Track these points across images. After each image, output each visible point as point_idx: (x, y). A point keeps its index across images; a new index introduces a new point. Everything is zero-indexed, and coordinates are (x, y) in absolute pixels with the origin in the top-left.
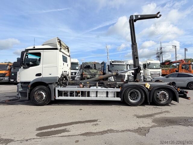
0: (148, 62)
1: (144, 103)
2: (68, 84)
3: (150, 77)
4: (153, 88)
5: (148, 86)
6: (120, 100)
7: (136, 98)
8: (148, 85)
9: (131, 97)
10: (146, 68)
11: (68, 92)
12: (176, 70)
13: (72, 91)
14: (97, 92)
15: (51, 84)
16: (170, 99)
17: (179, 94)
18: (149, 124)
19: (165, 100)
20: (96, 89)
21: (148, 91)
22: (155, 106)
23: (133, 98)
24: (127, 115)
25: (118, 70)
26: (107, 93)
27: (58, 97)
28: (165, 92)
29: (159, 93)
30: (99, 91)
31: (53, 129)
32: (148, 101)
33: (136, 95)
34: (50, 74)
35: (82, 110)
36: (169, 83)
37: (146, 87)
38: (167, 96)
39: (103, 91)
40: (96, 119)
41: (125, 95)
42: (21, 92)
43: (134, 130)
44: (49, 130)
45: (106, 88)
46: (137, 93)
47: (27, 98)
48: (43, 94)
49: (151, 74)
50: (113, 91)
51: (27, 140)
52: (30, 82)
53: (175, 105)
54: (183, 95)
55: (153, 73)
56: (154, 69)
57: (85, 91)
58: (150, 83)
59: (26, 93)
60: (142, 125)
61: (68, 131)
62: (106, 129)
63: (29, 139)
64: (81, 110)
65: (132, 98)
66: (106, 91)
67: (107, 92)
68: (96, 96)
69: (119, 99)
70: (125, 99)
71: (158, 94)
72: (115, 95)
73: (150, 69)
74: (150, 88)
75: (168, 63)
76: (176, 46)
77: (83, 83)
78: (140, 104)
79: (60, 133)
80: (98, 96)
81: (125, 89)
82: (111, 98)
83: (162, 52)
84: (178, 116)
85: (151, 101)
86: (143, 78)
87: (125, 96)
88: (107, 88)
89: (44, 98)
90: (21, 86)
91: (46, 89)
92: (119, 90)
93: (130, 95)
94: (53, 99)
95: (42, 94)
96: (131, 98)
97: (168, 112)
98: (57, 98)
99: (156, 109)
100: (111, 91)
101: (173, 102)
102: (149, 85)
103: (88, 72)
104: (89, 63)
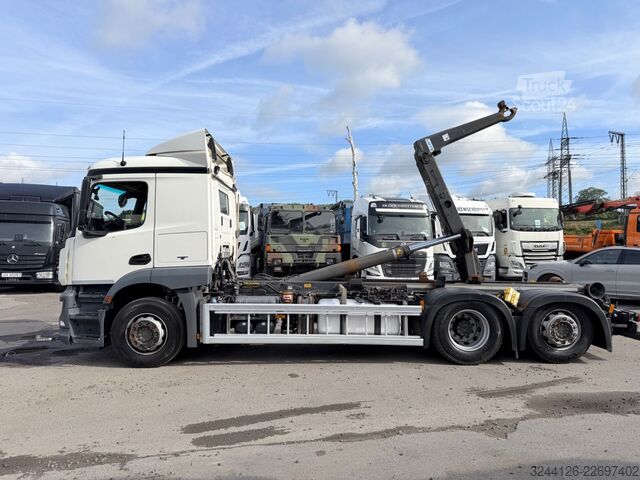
0: (515, 203)
1: (501, 353)
2: (237, 293)
3: (521, 260)
4: (530, 303)
5: (513, 297)
6: (422, 344)
7: (475, 339)
8: (513, 295)
9: (456, 333)
10: (506, 227)
11: (244, 318)
12: (616, 235)
13: (257, 315)
14: (343, 318)
15: (185, 290)
16: (586, 340)
17: (613, 325)
18: (516, 411)
19: (567, 343)
20: (341, 308)
21: (513, 314)
22: (536, 365)
23: (465, 339)
24: (448, 389)
25: (399, 234)
26: (378, 319)
27: (211, 335)
28: (569, 318)
29: (547, 319)
30: (349, 313)
31: (233, 429)
32: (515, 349)
33: (474, 328)
34: (183, 258)
35: (297, 376)
36: (582, 286)
37: (506, 302)
38: (576, 332)
39: (363, 313)
40: (354, 401)
41: (436, 327)
42: (75, 322)
43: (474, 426)
44: (223, 431)
45: (373, 305)
46: (477, 319)
47: (101, 340)
48: (158, 325)
49: (524, 251)
50: (395, 313)
51: (176, 455)
52: (111, 285)
53: (600, 359)
54: (626, 326)
55: (530, 246)
56: (536, 230)
57: (304, 315)
58: (522, 289)
59: (97, 323)
60: (496, 415)
61: (282, 433)
62: (393, 426)
63: (182, 452)
64: (292, 376)
65: (461, 337)
66: (372, 313)
67: (376, 316)
68: (338, 331)
69: (417, 341)
70: (438, 342)
71: (545, 323)
72: (403, 329)
73: (521, 230)
74: (518, 305)
75: (589, 208)
76: (622, 135)
77: (290, 288)
78: (489, 357)
79: (263, 437)
80: (348, 329)
81: (438, 307)
82: (390, 336)
83: (568, 158)
84: (606, 390)
85: (523, 348)
86: (493, 264)
87: (436, 331)
88: (375, 304)
89: (160, 341)
90: (77, 297)
91: (166, 310)
92: (416, 310)
93: (454, 329)
94: (192, 344)
95: (155, 326)
96: (457, 337)
97: (575, 380)
98: (208, 339)
99: (540, 372)
100: (389, 314)
101: (593, 349)
102: (518, 295)
103: (287, 242)
104: (291, 209)
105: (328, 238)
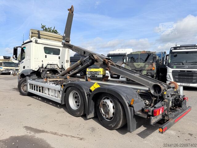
25: (184, 62)
34: (28, 67)
69: (59, 101)
103: (132, 66)
104: (135, 53)
105: (148, 64)
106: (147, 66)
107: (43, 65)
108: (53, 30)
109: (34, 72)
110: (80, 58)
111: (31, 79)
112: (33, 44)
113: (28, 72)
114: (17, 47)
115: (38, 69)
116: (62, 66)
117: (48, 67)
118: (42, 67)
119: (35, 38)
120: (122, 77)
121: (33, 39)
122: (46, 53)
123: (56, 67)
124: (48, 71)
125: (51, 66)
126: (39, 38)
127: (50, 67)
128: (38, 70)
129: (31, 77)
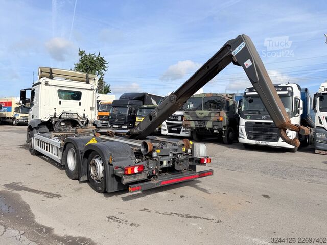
6: (60, 162)
103: (193, 115)
104: (199, 97)
105: (214, 113)
106: (212, 115)
107: (55, 114)
108: (98, 57)
109: (43, 123)
110: (127, 101)
111: (38, 133)
112: (43, 87)
113: (35, 123)
114: (25, 90)
115: (48, 120)
116: (84, 115)
117: (63, 117)
118: (55, 117)
119: (45, 78)
120: (183, 131)
121: (43, 80)
122: (60, 98)
123: (75, 116)
124: (63, 122)
125: (68, 115)
126: (51, 78)
127: (65, 117)
128: (50, 120)
129: (40, 129)
